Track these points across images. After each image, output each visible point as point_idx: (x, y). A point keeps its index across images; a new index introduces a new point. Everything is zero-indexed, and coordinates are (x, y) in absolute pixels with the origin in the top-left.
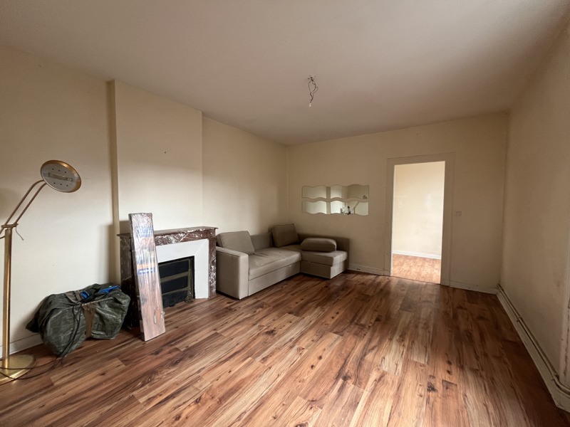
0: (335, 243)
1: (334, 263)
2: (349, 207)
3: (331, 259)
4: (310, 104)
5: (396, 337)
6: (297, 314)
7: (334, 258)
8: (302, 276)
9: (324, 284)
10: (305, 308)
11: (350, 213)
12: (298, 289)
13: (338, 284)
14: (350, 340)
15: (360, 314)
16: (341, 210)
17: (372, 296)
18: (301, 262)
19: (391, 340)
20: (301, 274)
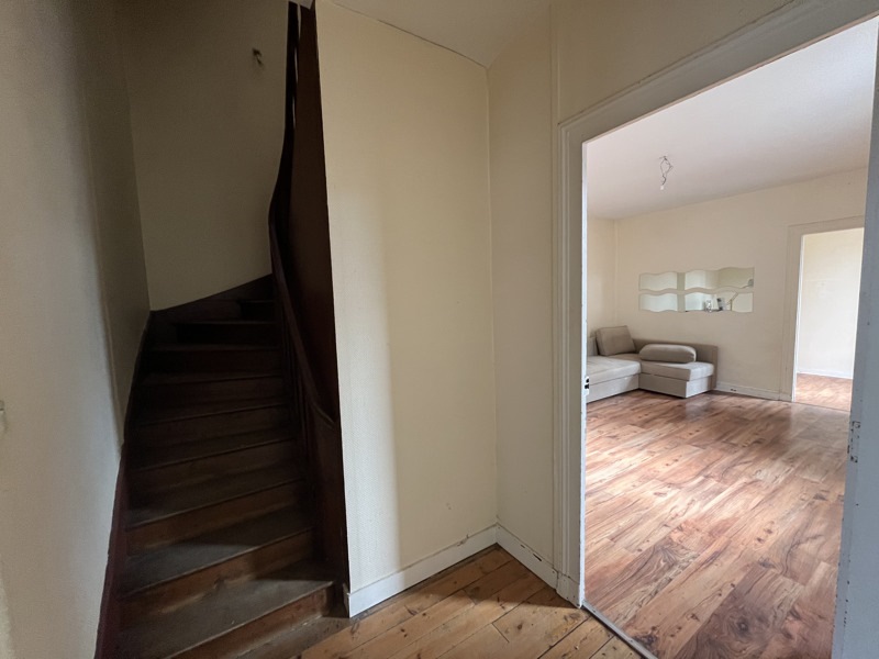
0: (693, 352)
1: (691, 378)
2: (719, 300)
3: (688, 371)
4: (662, 188)
5: (784, 458)
6: (642, 426)
7: (692, 371)
8: (641, 393)
9: (676, 402)
10: (651, 423)
11: (721, 309)
12: (638, 405)
13: (699, 404)
14: (714, 453)
15: (731, 434)
16: (704, 304)
17: (754, 421)
18: (641, 374)
19: (774, 459)
20: (642, 389)
